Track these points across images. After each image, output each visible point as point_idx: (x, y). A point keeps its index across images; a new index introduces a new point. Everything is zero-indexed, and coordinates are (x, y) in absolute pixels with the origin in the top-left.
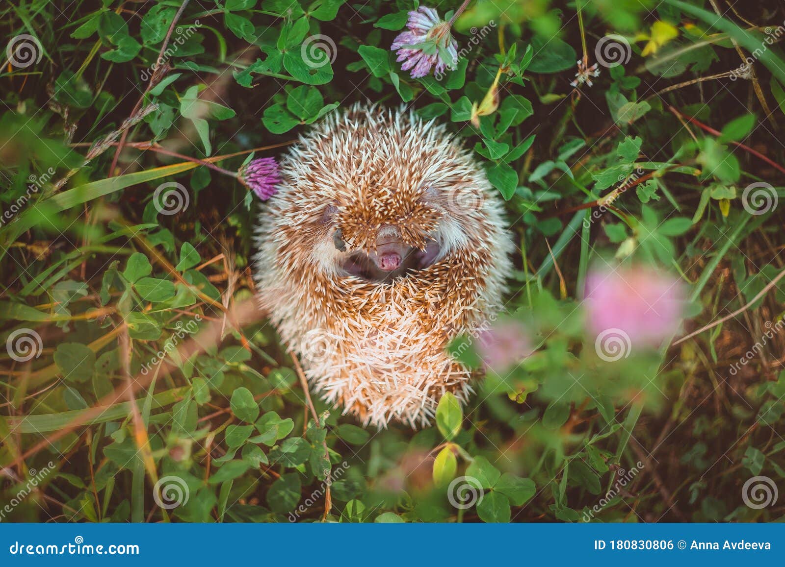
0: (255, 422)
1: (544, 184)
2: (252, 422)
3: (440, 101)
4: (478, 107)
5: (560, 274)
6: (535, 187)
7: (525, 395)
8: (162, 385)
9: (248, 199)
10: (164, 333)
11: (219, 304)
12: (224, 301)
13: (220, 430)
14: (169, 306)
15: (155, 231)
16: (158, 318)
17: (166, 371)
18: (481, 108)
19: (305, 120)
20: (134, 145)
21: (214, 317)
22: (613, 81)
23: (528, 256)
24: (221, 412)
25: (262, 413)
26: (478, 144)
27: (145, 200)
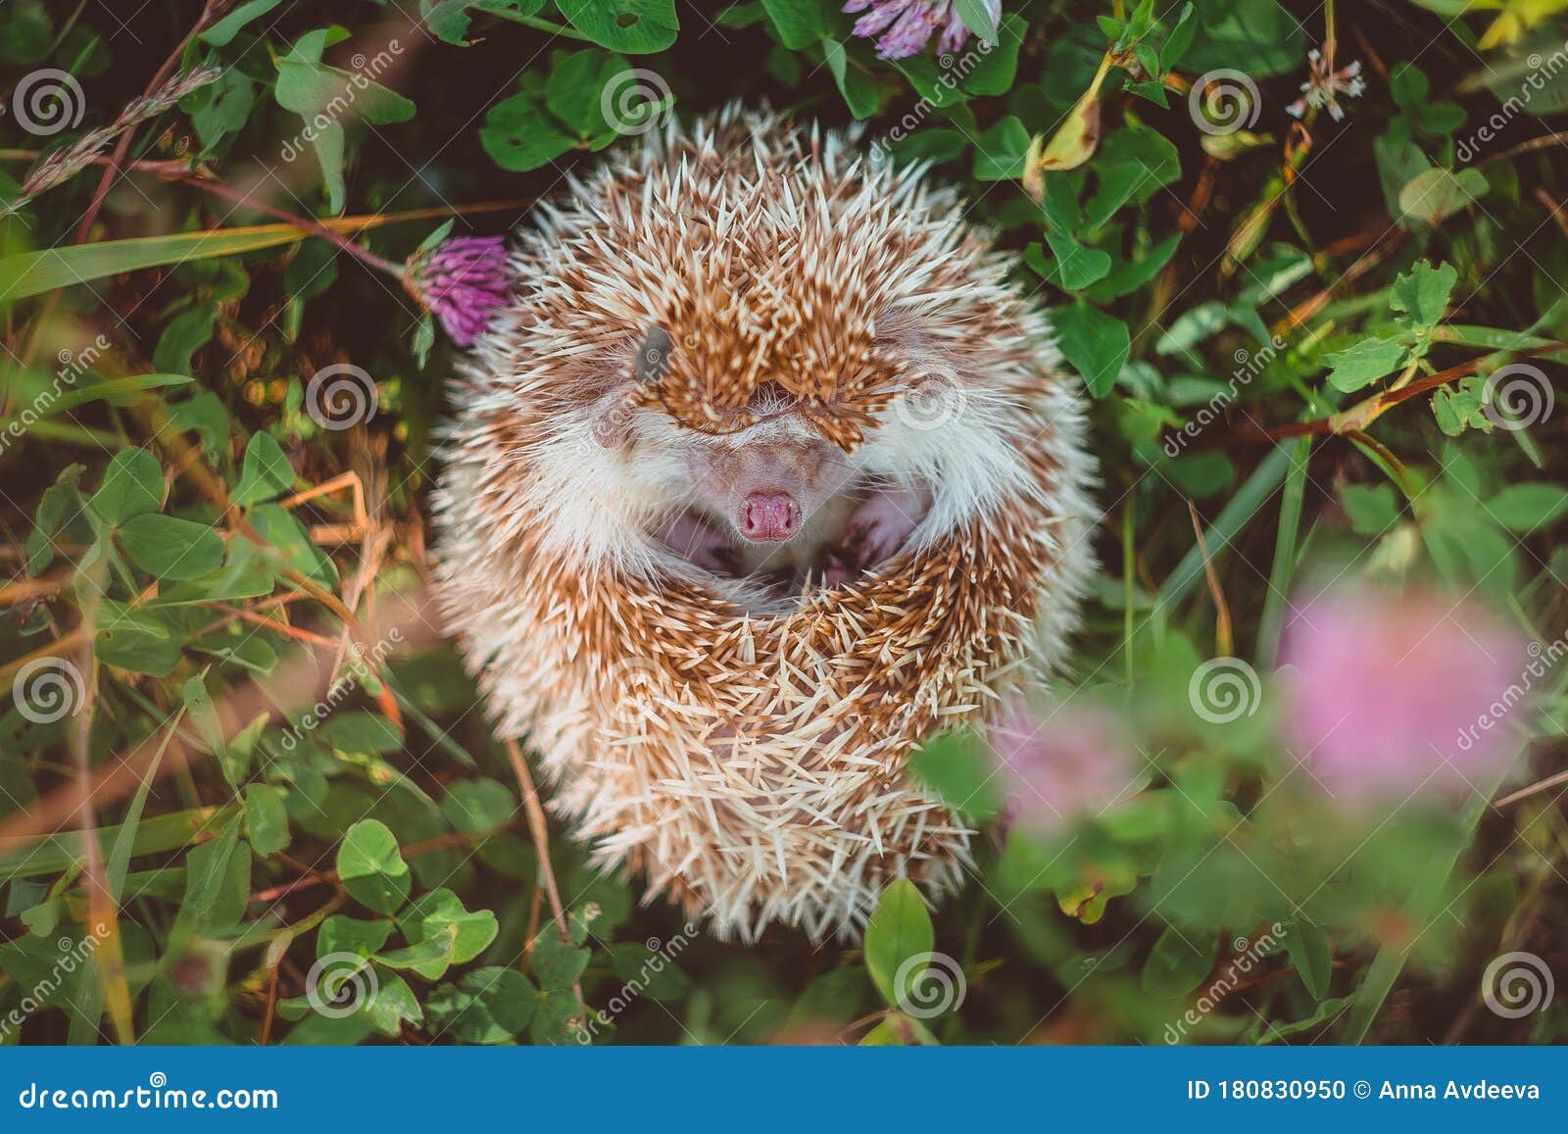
0: (397, 914)
1: (1197, 363)
2: (390, 913)
3: (947, 124)
4: (1043, 148)
5: (1218, 596)
6: (1171, 366)
7: (1102, 902)
8: (167, 796)
9: (423, 340)
10: (184, 663)
11: (333, 600)
12: (346, 595)
13: (306, 925)
14: (201, 594)
15: (180, 396)
16: (170, 619)
17: (180, 760)
18: (1052, 152)
19: (590, 138)
20: (147, 165)
21: (316, 632)
22: (1397, 110)
23: (1139, 544)
24: (312, 880)
25: (417, 891)
26: (1034, 247)
27: (164, 314)
